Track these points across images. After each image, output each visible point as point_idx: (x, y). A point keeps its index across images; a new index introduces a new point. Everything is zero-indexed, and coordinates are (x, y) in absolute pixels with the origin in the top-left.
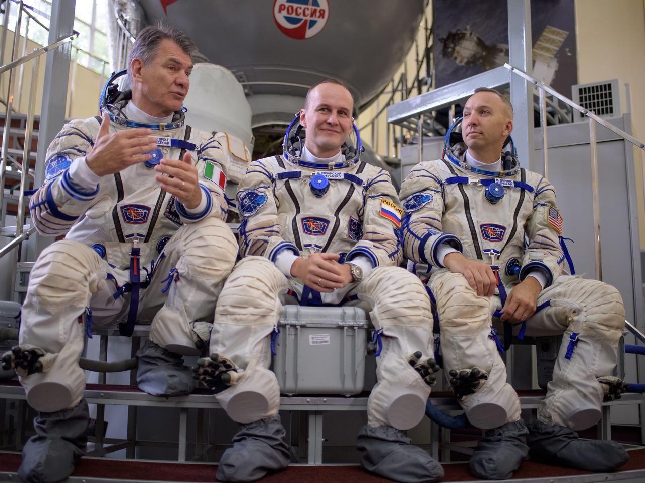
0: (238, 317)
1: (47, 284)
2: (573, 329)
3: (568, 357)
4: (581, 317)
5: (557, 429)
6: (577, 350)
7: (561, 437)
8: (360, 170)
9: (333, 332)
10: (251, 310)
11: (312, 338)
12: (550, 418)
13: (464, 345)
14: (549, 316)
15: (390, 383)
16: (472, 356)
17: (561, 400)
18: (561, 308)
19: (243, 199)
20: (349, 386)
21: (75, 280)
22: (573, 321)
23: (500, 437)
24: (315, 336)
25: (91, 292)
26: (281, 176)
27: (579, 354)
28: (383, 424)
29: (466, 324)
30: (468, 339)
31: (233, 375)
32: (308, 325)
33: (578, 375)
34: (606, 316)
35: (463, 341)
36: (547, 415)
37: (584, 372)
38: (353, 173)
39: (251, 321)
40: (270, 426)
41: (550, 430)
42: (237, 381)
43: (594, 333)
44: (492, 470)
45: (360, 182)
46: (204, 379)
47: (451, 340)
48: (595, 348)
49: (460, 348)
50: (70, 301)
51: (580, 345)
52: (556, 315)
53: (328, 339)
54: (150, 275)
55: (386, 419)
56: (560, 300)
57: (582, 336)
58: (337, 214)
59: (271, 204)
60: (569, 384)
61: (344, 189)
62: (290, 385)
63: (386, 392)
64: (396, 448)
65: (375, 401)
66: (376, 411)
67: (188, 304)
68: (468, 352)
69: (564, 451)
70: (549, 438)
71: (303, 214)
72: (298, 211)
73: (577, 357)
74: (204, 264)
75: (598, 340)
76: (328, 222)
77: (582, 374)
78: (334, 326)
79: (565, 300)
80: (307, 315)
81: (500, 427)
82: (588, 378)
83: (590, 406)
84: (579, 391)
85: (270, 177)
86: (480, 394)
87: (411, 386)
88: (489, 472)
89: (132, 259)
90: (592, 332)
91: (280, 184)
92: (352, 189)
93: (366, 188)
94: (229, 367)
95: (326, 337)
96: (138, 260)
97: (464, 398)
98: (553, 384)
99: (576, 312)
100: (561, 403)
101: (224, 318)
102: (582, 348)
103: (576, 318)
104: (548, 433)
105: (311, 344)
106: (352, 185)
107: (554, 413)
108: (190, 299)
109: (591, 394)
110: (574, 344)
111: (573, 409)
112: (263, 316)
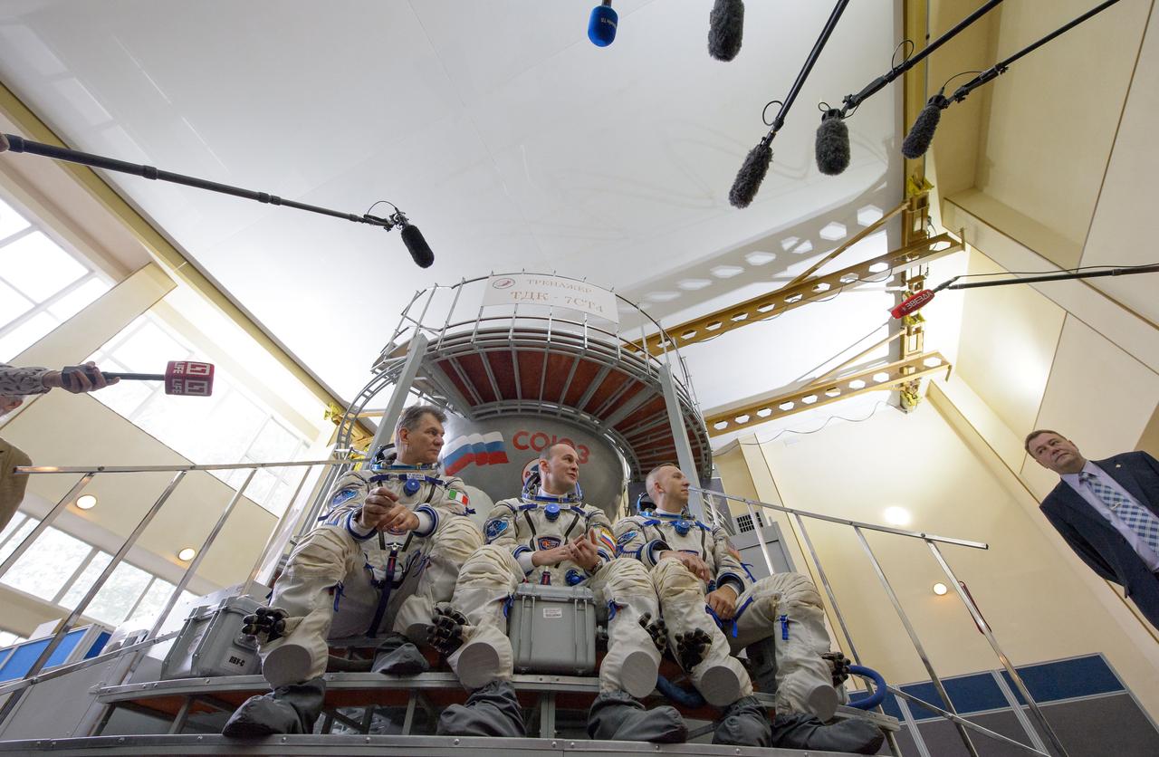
0: (475, 581)
1: (305, 553)
2: (779, 613)
3: (785, 638)
4: (783, 600)
5: (799, 716)
6: (790, 632)
7: (805, 724)
8: (583, 506)
9: (565, 606)
10: (488, 574)
11: (547, 611)
12: (789, 705)
13: (685, 611)
14: (755, 610)
15: (623, 643)
16: (694, 621)
17: (793, 681)
18: (762, 599)
19: (489, 527)
20: (581, 659)
21: (333, 552)
22: (777, 606)
23: (737, 711)
24: (548, 609)
25: (346, 569)
26: (521, 508)
27: (795, 635)
28: (616, 688)
29: (682, 591)
30: (687, 605)
31: (465, 628)
32: (542, 599)
33: (800, 653)
34: (802, 593)
35: (683, 607)
36: (785, 703)
37: (804, 649)
38: (578, 507)
39: (486, 584)
40: (501, 688)
41: (794, 717)
42: (469, 635)
43: (800, 611)
44: (737, 732)
45: (583, 513)
46: (438, 641)
47: (673, 609)
48: (806, 627)
49: (682, 613)
50: (324, 571)
51: (791, 626)
52: (761, 608)
53: (560, 612)
54: (404, 575)
55: (620, 680)
56: (760, 593)
57: (790, 617)
58: (567, 535)
59: (511, 530)
60: (795, 665)
61: (571, 518)
62: (524, 656)
63: (619, 652)
64: (632, 710)
65: (608, 663)
66: (609, 672)
67: (434, 585)
68: (689, 619)
69: (813, 738)
70: (795, 727)
71: (538, 536)
72: (534, 533)
73: (794, 638)
74: (453, 545)
75: (806, 618)
76: (559, 541)
77: (803, 651)
78: (566, 600)
79: (765, 591)
80: (541, 590)
81: (736, 703)
82: (810, 654)
83: (821, 683)
84: (807, 668)
85: (512, 509)
86: (708, 661)
87: (642, 644)
88: (735, 734)
89: (390, 559)
90: (797, 611)
91: (521, 515)
92: (577, 517)
93: (588, 518)
94: (462, 622)
95: (558, 611)
96: (395, 560)
97: (693, 668)
98: (780, 675)
99: (777, 597)
100: (792, 684)
101: (463, 585)
102: (793, 628)
103: (779, 602)
104: (792, 722)
105: (545, 616)
106: (577, 515)
107: (792, 698)
108: (437, 580)
109: (819, 669)
110: (786, 624)
111: (808, 688)
112: (500, 583)
